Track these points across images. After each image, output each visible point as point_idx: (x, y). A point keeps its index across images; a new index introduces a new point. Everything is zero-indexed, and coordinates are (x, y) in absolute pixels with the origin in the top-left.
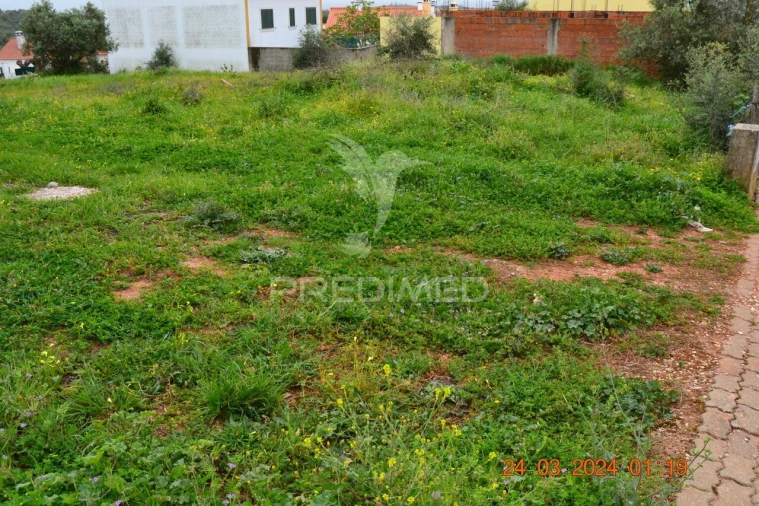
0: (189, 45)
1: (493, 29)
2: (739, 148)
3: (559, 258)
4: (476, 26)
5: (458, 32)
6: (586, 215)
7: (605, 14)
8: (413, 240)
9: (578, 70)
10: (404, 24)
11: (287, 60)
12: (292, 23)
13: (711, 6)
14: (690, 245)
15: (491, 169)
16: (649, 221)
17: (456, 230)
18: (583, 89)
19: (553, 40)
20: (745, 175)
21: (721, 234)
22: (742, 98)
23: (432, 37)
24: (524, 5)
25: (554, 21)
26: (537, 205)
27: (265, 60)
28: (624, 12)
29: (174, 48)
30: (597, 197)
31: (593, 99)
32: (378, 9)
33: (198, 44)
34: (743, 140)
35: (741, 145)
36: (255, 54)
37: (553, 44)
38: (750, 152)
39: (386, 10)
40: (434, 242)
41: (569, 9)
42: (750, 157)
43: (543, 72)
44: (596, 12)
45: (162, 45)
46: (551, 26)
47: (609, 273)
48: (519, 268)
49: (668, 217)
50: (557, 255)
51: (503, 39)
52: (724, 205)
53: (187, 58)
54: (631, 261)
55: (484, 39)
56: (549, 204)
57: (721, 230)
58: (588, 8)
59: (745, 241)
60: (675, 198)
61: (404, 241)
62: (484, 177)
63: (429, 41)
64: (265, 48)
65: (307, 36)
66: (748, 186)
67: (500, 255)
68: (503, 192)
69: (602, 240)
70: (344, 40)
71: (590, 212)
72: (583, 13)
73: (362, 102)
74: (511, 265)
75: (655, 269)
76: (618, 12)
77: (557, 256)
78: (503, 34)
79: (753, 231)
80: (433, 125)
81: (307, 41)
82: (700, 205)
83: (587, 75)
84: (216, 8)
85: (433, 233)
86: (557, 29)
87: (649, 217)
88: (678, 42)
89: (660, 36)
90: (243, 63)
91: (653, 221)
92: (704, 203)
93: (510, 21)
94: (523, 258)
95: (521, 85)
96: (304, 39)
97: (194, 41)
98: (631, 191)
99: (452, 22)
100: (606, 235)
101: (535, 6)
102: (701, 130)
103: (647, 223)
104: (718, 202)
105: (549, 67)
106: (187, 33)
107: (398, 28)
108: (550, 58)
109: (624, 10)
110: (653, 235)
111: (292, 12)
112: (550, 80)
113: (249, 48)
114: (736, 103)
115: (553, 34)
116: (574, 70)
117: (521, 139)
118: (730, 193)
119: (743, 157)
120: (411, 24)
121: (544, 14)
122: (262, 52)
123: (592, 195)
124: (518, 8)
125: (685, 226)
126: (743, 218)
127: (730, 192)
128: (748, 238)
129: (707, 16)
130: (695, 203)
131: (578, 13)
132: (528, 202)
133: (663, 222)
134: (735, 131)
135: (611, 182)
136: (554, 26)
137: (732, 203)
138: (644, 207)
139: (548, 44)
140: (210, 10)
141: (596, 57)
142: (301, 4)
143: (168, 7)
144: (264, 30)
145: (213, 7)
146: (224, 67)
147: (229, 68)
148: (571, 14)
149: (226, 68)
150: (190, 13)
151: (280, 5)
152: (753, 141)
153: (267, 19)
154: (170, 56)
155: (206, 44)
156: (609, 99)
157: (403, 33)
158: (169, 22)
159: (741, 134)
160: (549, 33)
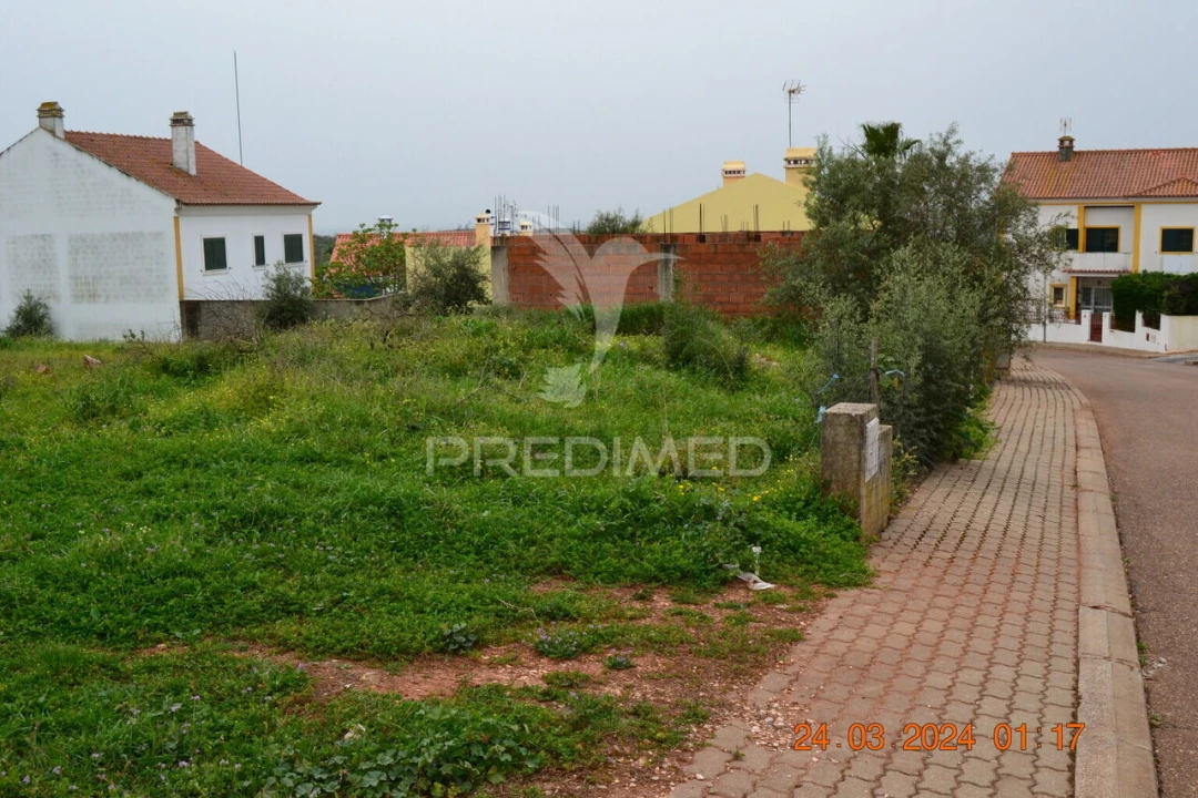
0: (78, 298)
2: (835, 444)
3: (455, 652)
5: (513, 270)
6: (557, 571)
7: (755, 237)
8: (198, 631)
10: (436, 258)
12: (260, 260)
13: (901, 219)
15: (407, 497)
16: (662, 576)
17: (288, 608)
18: (680, 357)
19: (667, 278)
20: (850, 487)
21: (789, 592)
23: (483, 279)
24: (636, 224)
25: (666, 247)
26: (471, 558)
27: (210, 322)
28: (792, 233)
29: (51, 303)
30: (582, 539)
31: (693, 371)
32: (405, 236)
33: (93, 296)
34: (841, 430)
35: (839, 439)
36: (192, 312)
37: (667, 285)
38: (854, 449)
39: (419, 239)
40: (234, 632)
41: (697, 230)
42: (855, 457)
43: (647, 330)
44: (748, 233)
45: (29, 298)
47: (534, 675)
48: (369, 675)
49: (695, 568)
50: (452, 647)
52: (805, 541)
53: (75, 320)
54: (586, 651)
56: (492, 554)
57: (792, 586)
58: (734, 227)
59: (824, 601)
60: (712, 534)
61: (178, 634)
62: (395, 512)
63: (480, 285)
64: (208, 302)
65: (279, 280)
66: (857, 505)
67: (345, 651)
68: (419, 537)
69: (553, 615)
70: (347, 287)
71: (566, 565)
72: (724, 236)
74: (357, 670)
75: (620, 664)
76: (783, 233)
77: (451, 649)
79: (848, 584)
80: (365, 424)
81: (278, 290)
82: (762, 545)
83: (683, 333)
84: (126, 236)
85: (240, 616)
86: (672, 261)
87: (662, 569)
89: (824, 268)
91: (669, 576)
92: (770, 541)
94: (389, 655)
96: (274, 285)
97: (87, 292)
98: (644, 525)
99: (504, 253)
100: (567, 606)
103: (657, 581)
104: (796, 537)
106: (75, 278)
107: (427, 265)
109: (792, 229)
110: (662, 602)
111: (259, 242)
112: (632, 344)
113: (182, 303)
115: (667, 269)
118: (824, 519)
119: (844, 458)
120: (450, 258)
122: (203, 308)
123: (573, 536)
124: (624, 231)
125: (727, 582)
126: (836, 562)
128: (832, 596)
129: (895, 233)
130: (753, 539)
131: (713, 235)
132: (458, 552)
133: (685, 576)
134: (826, 415)
135: (614, 511)
137: (827, 539)
138: (654, 553)
139: (659, 286)
140: (115, 240)
141: (738, 304)
142: (275, 229)
143: (43, 236)
144: (210, 272)
145: (120, 234)
146: (128, 334)
147: (139, 336)
148: (701, 237)
149: (133, 336)
150: (80, 245)
151: (238, 232)
152: (856, 431)
153: (215, 254)
154: (43, 317)
155: (108, 297)
156: (721, 370)
157: (437, 272)
158: (44, 261)
159: (836, 422)
160: (659, 268)
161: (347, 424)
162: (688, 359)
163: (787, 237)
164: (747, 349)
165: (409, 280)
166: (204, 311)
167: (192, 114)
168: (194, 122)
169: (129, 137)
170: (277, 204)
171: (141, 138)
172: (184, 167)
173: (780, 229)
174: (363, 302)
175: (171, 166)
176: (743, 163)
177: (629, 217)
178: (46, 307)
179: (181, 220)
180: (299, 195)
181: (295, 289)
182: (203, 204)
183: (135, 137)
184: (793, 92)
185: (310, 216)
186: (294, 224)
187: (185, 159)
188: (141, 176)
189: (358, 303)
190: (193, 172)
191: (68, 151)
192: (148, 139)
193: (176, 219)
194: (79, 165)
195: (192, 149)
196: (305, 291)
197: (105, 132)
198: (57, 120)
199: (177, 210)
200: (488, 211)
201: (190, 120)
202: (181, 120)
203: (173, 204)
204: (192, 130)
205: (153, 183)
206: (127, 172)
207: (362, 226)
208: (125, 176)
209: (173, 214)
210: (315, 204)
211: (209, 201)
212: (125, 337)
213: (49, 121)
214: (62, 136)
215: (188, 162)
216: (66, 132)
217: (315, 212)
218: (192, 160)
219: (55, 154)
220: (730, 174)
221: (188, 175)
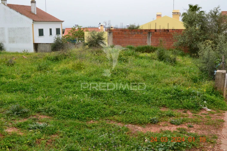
0: (10, 42)
1: (127, 36)
3: (154, 123)
4: (120, 35)
5: (114, 37)
6: (164, 106)
7: (168, 30)
8: (98, 118)
9: (159, 51)
10: (94, 34)
11: (49, 48)
12: (51, 34)
14: (204, 116)
17: (114, 113)
18: (161, 58)
19: (149, 40)
20: (222, 89)
21: (215, 111)
22: (219, 60)
23: (104, 39)
24: (138, 27)
25: (149, 33)
26: (145, 103)
27: (40, 48)
28: (175, 29)
29: (4, 44)
30: (168, 99)
31: (165, 62)
32: (84, 29)
33: (13, 42)
34: (220, 76)
35: (219, 78)
36: (36, 46)
37: (149, 41)
38: (223, 80)
39: (87, 29)
40: (106, 118)
41: (155, 29)
42: (223, 82)
43: (146, 52)
44: (164, 29)
46: (148, 35)
47: (174, 128)
48: (139, 128)
49: (195, 106)
51: (131, 40)
52: (215, 100)
53: (9, 47)
54: (182, 123)
55: (124, 40)
56: (150, 102)
57: (215, 110)
58: (162, 28)
59: (223, 114)
60: (197, 99)
61: (95, 119)
62: (125, 92)
63: (103, 41)
64: (40, 43)
65: (57, 39)
66: (223, 93)
67: (132, 123)
68: (132, 98)
69: (170, 116)
70: (71, 40)
71: (166, 105)
72: (160, 30)
73: (78, 64)
74: (136, 127)
75: (191, 126)
76: (173, 29)
77: (153, 122)
78: (131, 38)
81: (57, 41)
82: (206, 101)
83: (162, 53)
85: (105, 115)
86: (151, 36)
87: (188, 106)
88: (195, 40)
89: (188, 38)
90: (31, 49)
91: (189, 107)
92: (207, 100)
93: (133, 33)
94: (141, 123)
95: (138, 57)
97: (12, 41)
98: (180, 96)
99: (112, 33)
100: (172, 113)
101: (142, 27)
102: (205, 72)
103: (187, 108)
104: (212, 99)
105: (148, 50)
106: (9, 38)
107: (91, 36)
108: (148, 46)
110: (189, 113)
111: (51, 30)
112: (149, 55)
113: (34, 44)
114: (217, 62)
115: (149, 38)
116: (158, 51)
117: (138, 77)
118: (216, 96)
119: (221, 82)
120: (96, 34)
121: (146, 30)
122: (39, 45)
123: (166, 98)
124: (136, 28)
125: (201, 109)
126: (222, 105)
128: (225, 113)
129: (204, 30)
130: (204, 100)
131: (158, 30)
132: (142, 101)
133: (193, 108)
134: (217, 73)
135: (173, 93)
136: (149, 35)
137: (218, 99)
138: (185, 102)
139: (147, 41)
142: (54, 27)
143: (2, 28)
144: (40, 37)
145: (20, 28)
147: (26, 51)
149: (25, 51)
150: (11, 30)
151: (46, 27)
152: (223, 76)
153: (41, 33)
154: (2, 46)
155: (17, 42)
156: (171, 62)
157: (93, 38)
158: (2, 34)
159: (219, 74)
160: (147, 37)
168: (36, 2)
170: (54, 21)
171: (24, 6)
172: (34, 12)
175: (31, 12)
176: (161, 13)
177: (137, 25)
178: (3, 44)
179: (34, 25)
180: (59, 19)
182: (39, 21)
183: (22, 6)
185: (62, 24)
186: (58, 26)
187: (34, 11)
188: (25, 15)
189: (74, 44)
190: (36, 14)
191: (8, 8)
192: (25, 6)
193: (33, 24)
194: (10, 12)
195: (36, 8)
198: (5, 1)
200: (100, 23)
202: (33, 2)
203: (32, 21)
204: (36, 4)
205: (27, 16)
206: (21, 13)
209: (32, 23)
210: (63, 21)
213: (3, 2)
214: (6, 5)
216: (7, 4)
217: (63, 23)
218: (36, 10)
219: (5, 9)
220: (159, 16)
221: (35, 14)
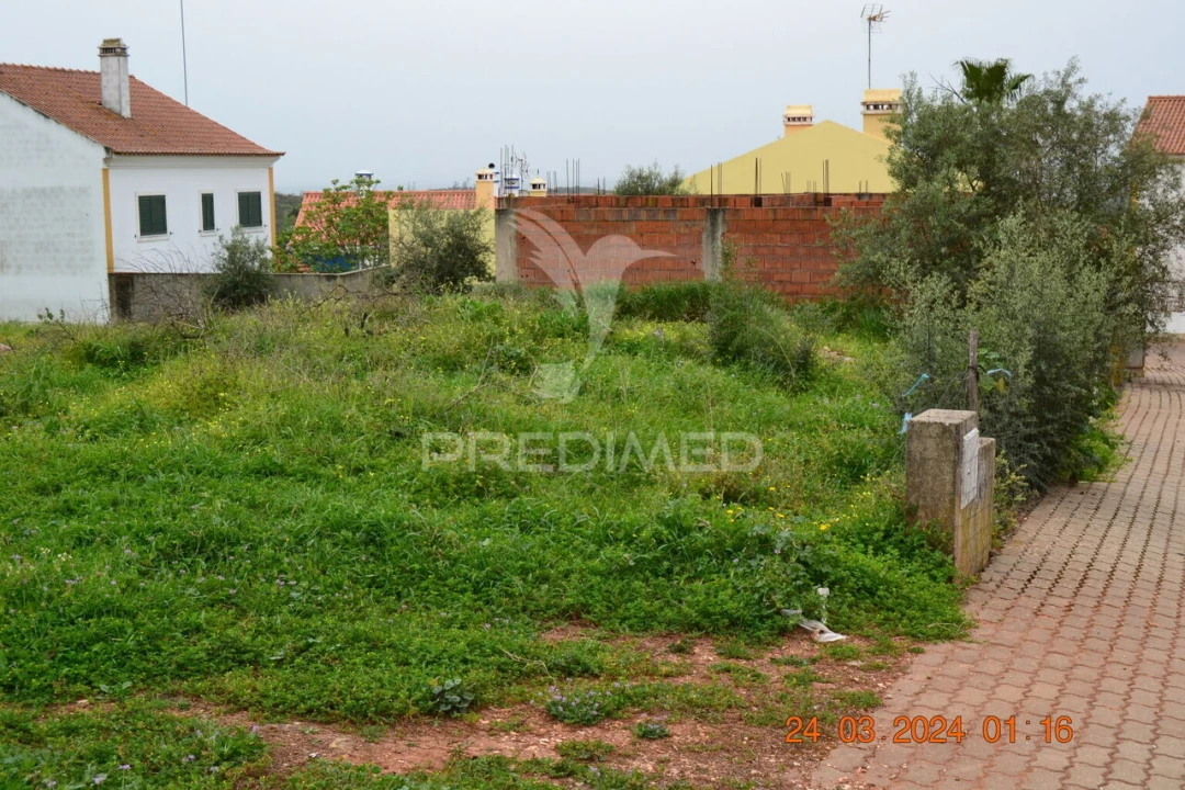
1: (594, 232)
2: (924, 460)
3: (447, 714)
5: (522, 239)
6: (574, 615)
7: (825, 200)
8: (128, 684)
10: (428, 224)
12: (209, 223)
13: (1009, 179)
15: (389, 520)
16: (705, 623)
17: (240, 657)
18: (728, 350)
19: (713, 251)
20: (942, 515)
21: (865, 645)
23: (485, 250)
24: (675, 183)
25: (713, 213)
26: (467, 598)
27: (140, 301)
28: (871, 195)
30: (606, 575)
31: (746, 367)
32: (389, 195)
34: (931, 444)
35: (928, 454)
36: (123, 287)
37: (714, 260)
38: (947, 468)
39: (407, 200)
40: (172, 687)
41: (751, 191)
42: (948, 478)
44: (816, 195)
46: (707, 225)
47: (545, 744)
48: (340, 742)
49: (747, 614)
50: (443, 708)
52: (885, 581)
54: (609, 716)
56: (494, 592)
57: (867, 637)
58: (798, 187)
59: (909, 657)
60: (770, 569)
61: (104, 687)
62: (374, 539)
63: (481, 257)
64: (143, 275)
65: (233, 248)
66: (951, 538)
67: (310, 711)
68: (403, 570)
70: (316, 258)
71: (586, 608)
72: (786, 198)
74: (325, 735)
75: (652, 732)
76: (860, 196)
77: (441, 710)
79: (938, 637)
80: (338, 429)
81: (232, 259)
82: (831, 587)
83: (734, 320)
84: (42, 193)
85: (181, 667)
86: (720, 230)
87: (706, 614)
88: (943, 250)
89: (910, 240)
91: (714, 623)
92: (840, 581)
93: (626, 216)
94: (365, 716)
96: (226, 254)
98: (683, 559)
100: (586, 659)
103: (700, 630)
104: (874, 576)
107: (416, 232)
109: (872, 190)
110: (705, 655)
111: (208, 201)
112: (669, 332)
113: (111, 276)
115: (714, 239)
118: (910, 554)
119: (935, 477)
120: (444, 224)
121: (701, 201)
122: (137, 282)
123: (595, 572)
124: (661, 191)
125: (786, 632)
126: (923, 609)
127: (908, 554)
128: (919, 652)
129: (1000, 197)
130: (819, 579)
131: (772, 197)
132: (452, 589)
133: (734, 623)
134: (912, 424)
135: (647, 541)
136: (714, 224)
138: (699, 593)
139: (704, 260)
140: (29, 197)
141: (802, 284)
142: (227, 185)
144: (146, 238)
145: (35, 190)
146: (44, 313)
147: (57, 315)
148: (757, 201)
149: (50, 316)
151: (181, 187)
152: (950, 443)
153: (153, 216)
155: (19, 268)
156: (780, 366)
157: (428, 242)
159: (925, 433)
160: (704, 237)
161: (315, 429)
162: (740, 352)
163: (865, 202)
164: (812, 340)
165: (393, 250)
166: (138, 287)
167: (125, 42)
168: (129, 51)
169: (48, 69)
170: (230, 154)
171: (63, 71)
172: (115, 107)
173: (858, 191)
174: (335, 277)
175: (99, 107)
176: (810, 107)
177: (666, 174)
179: (112, 173)
180: (257, 142)
181: (253, 260)
182: (138, 154)
183: (56, 70)
184: (874, 19)
185: (271, 170)
186: (251, 179)
187: (116, 97)
188: (62, 119)
189: (329, 278)
190: (126, 113)
192: (71, 72)
193: (105, 172)
195: (126, 85)
196: (264, 263)
197: (18, 63)
199: (106, 160)
200: (492, 166)
201: (124, 49)
202: (112, 49)
203: (102, 154)
204: (127, 61)
205: (77, 127)
206: (45, 113)
207: (335, 182)
208: (42, 118)
209: (102, 165)
210: (278, 155)
211: (147, 151)
212: (40, 317)
215: (120, 102)
217: (278, 165)
218: (126, 98)
220: (794, 121)
221: (119, 116)
